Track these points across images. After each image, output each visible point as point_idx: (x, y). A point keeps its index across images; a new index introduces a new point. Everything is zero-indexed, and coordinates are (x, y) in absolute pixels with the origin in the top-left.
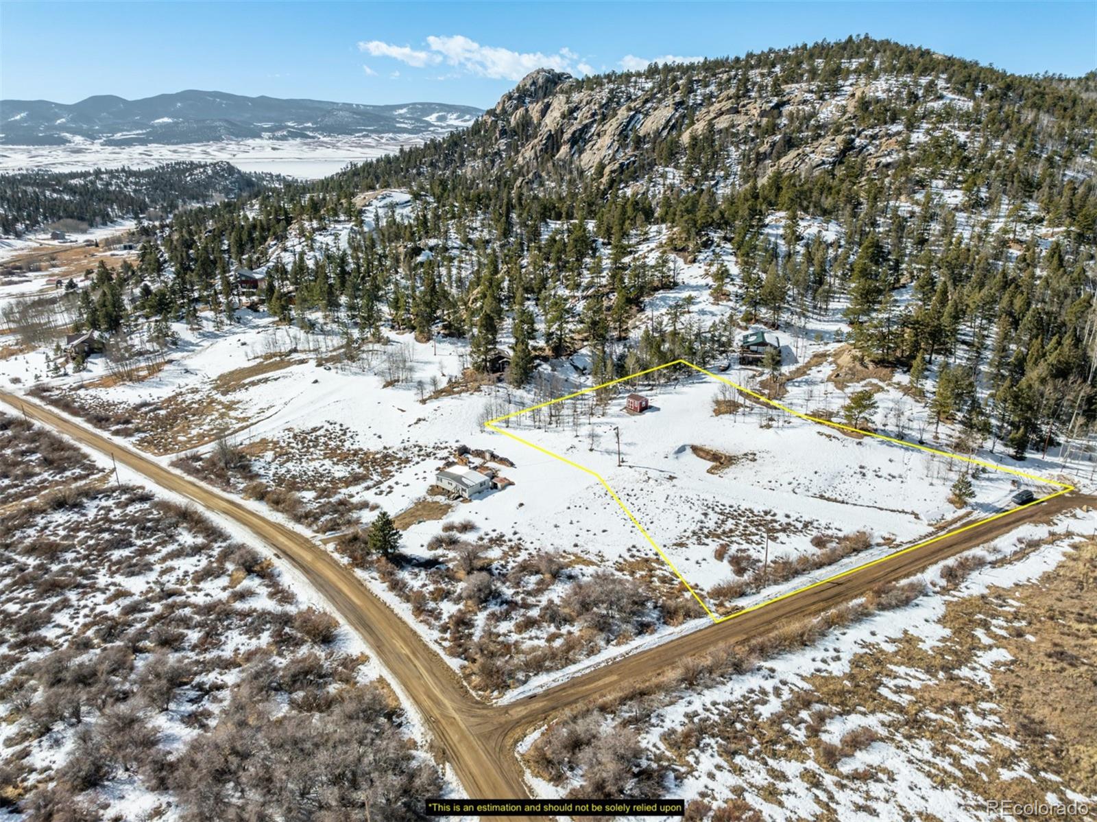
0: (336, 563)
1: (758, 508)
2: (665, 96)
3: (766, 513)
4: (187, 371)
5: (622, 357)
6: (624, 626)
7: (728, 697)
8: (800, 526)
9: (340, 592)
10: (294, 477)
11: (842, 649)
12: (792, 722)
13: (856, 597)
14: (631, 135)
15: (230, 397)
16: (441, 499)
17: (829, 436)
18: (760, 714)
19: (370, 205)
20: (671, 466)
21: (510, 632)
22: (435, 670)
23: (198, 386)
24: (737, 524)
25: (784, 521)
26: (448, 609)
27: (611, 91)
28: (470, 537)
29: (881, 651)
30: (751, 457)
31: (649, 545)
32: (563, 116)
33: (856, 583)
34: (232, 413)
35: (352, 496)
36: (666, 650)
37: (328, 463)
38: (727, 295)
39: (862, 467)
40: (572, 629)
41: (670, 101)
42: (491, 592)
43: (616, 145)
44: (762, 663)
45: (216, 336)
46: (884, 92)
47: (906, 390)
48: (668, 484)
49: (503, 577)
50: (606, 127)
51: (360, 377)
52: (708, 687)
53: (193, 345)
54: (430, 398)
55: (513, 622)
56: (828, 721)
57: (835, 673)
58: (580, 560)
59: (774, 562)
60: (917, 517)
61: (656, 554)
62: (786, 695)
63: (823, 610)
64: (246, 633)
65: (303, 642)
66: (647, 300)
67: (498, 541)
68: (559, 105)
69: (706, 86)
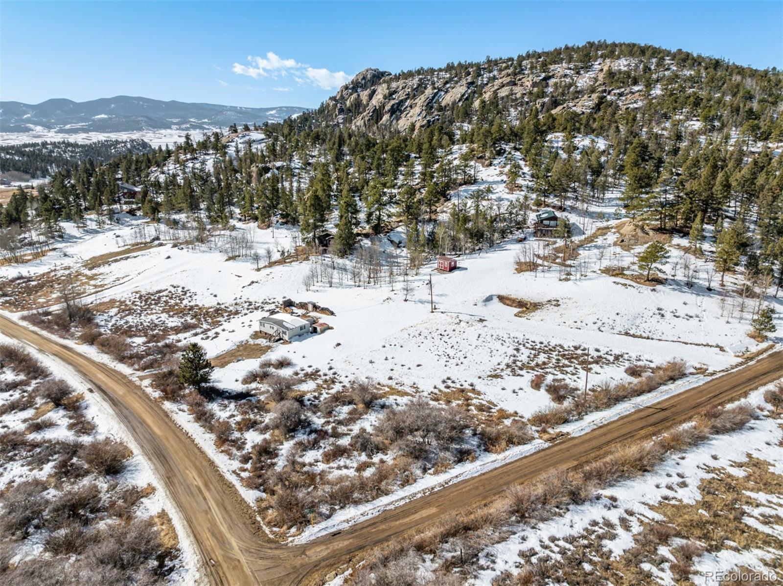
0: (147, 396)
1: (568, 344)
2: (460, 79)
3: (576, 348)
4: (65, 255)
5: (432, 234)
6: (442, 454)
7: (568, 532)
8: (611, 358)
9: (143, 422)
10: (131, 327)
11: (687, 474)
12: (652, 562)
13: (684, 421)
14: (436, 106)
15: (94, 271)
16: (263, 342)
17: (625, 285)
18: (611, 552)
19: (232, 141)
20: (481, 311)
21: (317, 461)
22: (227, 503)
23: (71, 265)
24: (549, 358)
25: (596, 354)
26: (253, 438)
27: (420, 80)
28: (286, 373)
29: (730, 476)
30: (554, 303)
31: (463, 377)
32: (385, 97)
33: (679, 408)
34: (92, 282)
35: (179, 341)
36: (490, 479)
37: (164, 316)
38: (520, 187)
39: (659, 309)
40: (385, 458)
41: (464, 82)
42: (300, 421)
43: (424, 113)
44: (600, 492)
45: (97, 232)
46: (625, 66)
47: (686, 250)
48: (480, 325)
49: (315, 408)
50: (416, 101)
51: (208, 254)
52: (543, 520)
53: (76, 238)
54: (265, 267)
55: (321, 451)
56: (695, 559)
57: (686, 501)
58: (394, 391)
59: (593, 390)
60: (722, 349)
61: (472, 385)
62: (636, 528)
63: (654, 434)
64: (29, 464)
65: (87, 473)
66: (452, 192)
67: (313, 375)
68: (382, 90)
69: (490, 72)
